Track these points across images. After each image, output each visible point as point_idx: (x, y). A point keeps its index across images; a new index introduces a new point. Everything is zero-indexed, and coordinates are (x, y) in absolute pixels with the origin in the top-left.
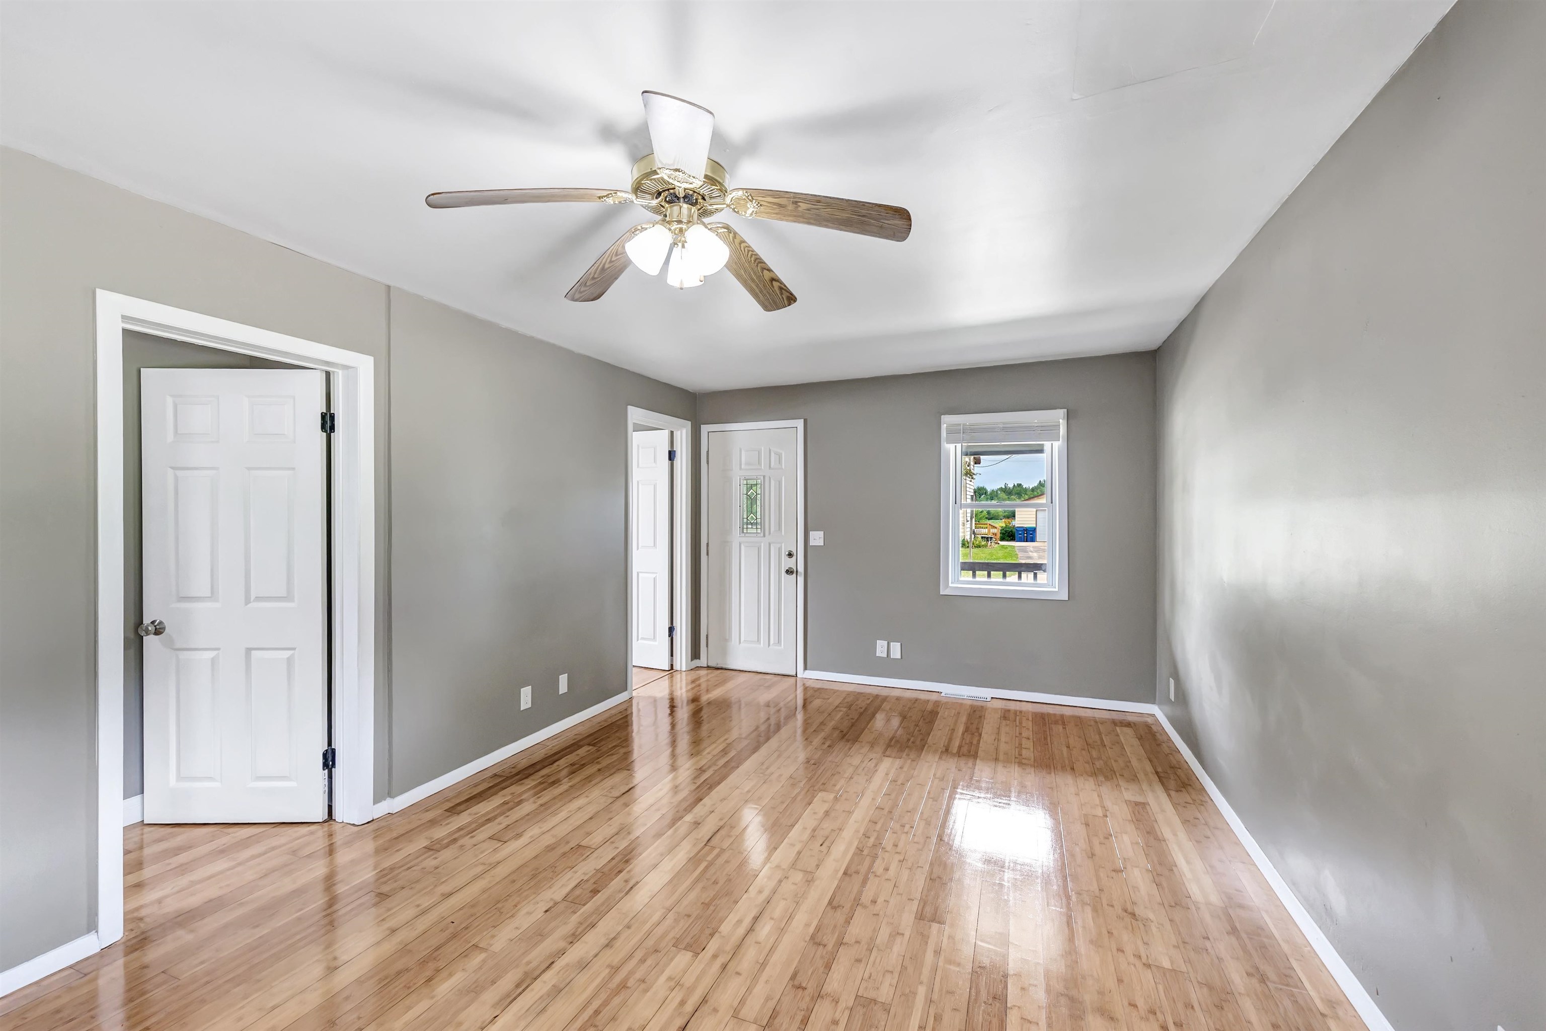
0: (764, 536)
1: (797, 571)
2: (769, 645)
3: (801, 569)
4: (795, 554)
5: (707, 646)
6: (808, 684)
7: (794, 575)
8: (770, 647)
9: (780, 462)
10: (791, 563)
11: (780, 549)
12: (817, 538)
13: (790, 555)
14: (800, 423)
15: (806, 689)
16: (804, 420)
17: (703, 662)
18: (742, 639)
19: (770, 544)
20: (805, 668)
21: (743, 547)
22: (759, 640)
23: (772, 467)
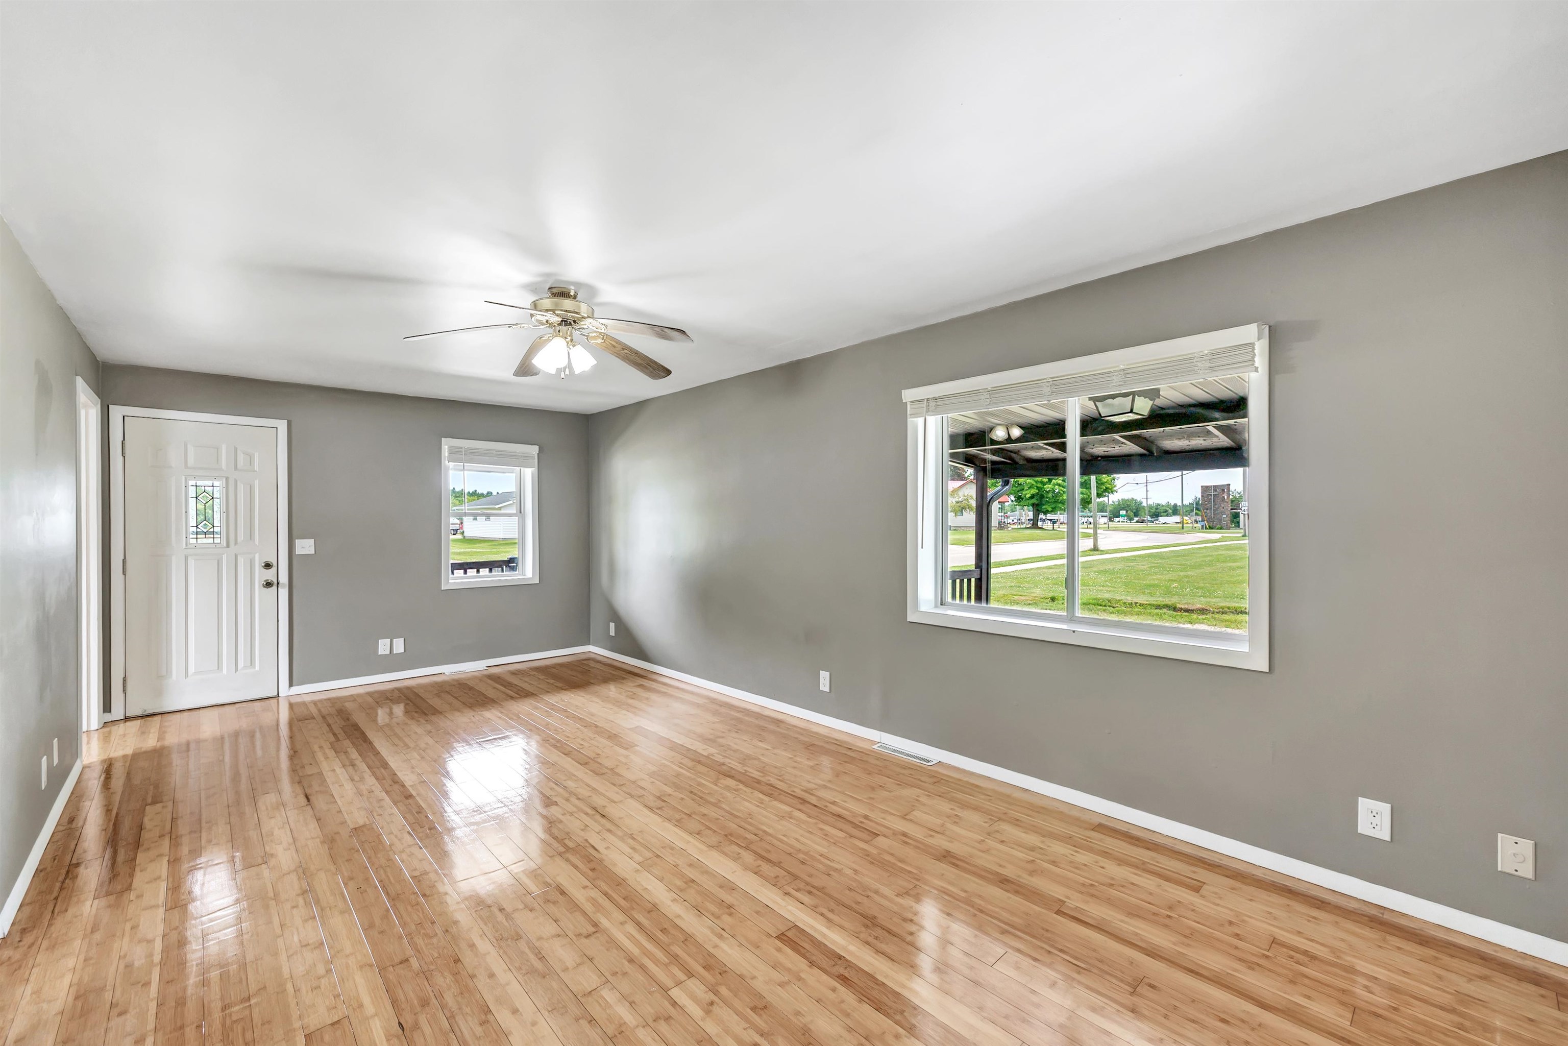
0: (228, 546)
1: (278, 583)
2: (236, 670)
3: (284, 578)
4: (275, 564)
5: (124, 690)
6: (293, 700)
7: (275, 587)
8: (237, 672)
9: (251, 462)
10: (270, 575)
11: (252, 563)
12: (305, 546)
13: (268, 566)
14: (282, 425)
15: (291, 706)
16: (288, 421)
17: (117, 712)
18: (191, 670)
19: (236, 556)
20: (291, 684)
21: (191, 562)
22: (219, 667)
23: (239, 466)
